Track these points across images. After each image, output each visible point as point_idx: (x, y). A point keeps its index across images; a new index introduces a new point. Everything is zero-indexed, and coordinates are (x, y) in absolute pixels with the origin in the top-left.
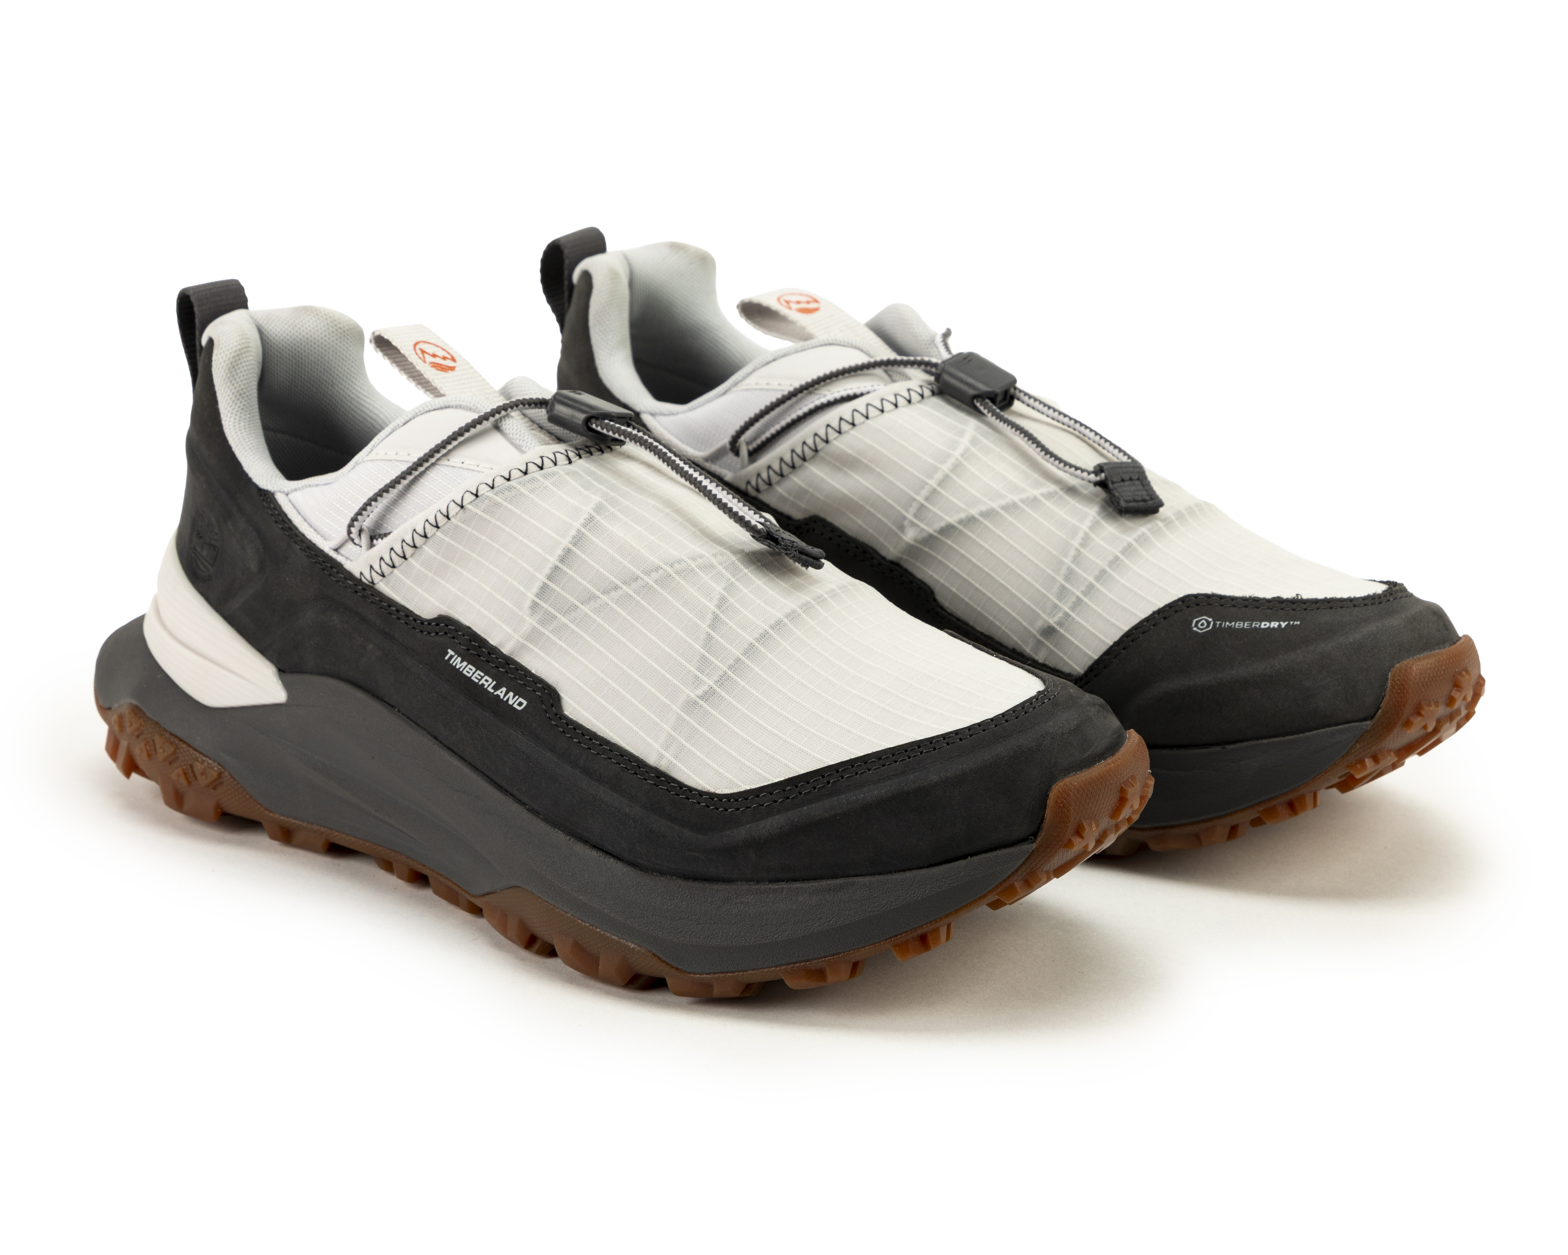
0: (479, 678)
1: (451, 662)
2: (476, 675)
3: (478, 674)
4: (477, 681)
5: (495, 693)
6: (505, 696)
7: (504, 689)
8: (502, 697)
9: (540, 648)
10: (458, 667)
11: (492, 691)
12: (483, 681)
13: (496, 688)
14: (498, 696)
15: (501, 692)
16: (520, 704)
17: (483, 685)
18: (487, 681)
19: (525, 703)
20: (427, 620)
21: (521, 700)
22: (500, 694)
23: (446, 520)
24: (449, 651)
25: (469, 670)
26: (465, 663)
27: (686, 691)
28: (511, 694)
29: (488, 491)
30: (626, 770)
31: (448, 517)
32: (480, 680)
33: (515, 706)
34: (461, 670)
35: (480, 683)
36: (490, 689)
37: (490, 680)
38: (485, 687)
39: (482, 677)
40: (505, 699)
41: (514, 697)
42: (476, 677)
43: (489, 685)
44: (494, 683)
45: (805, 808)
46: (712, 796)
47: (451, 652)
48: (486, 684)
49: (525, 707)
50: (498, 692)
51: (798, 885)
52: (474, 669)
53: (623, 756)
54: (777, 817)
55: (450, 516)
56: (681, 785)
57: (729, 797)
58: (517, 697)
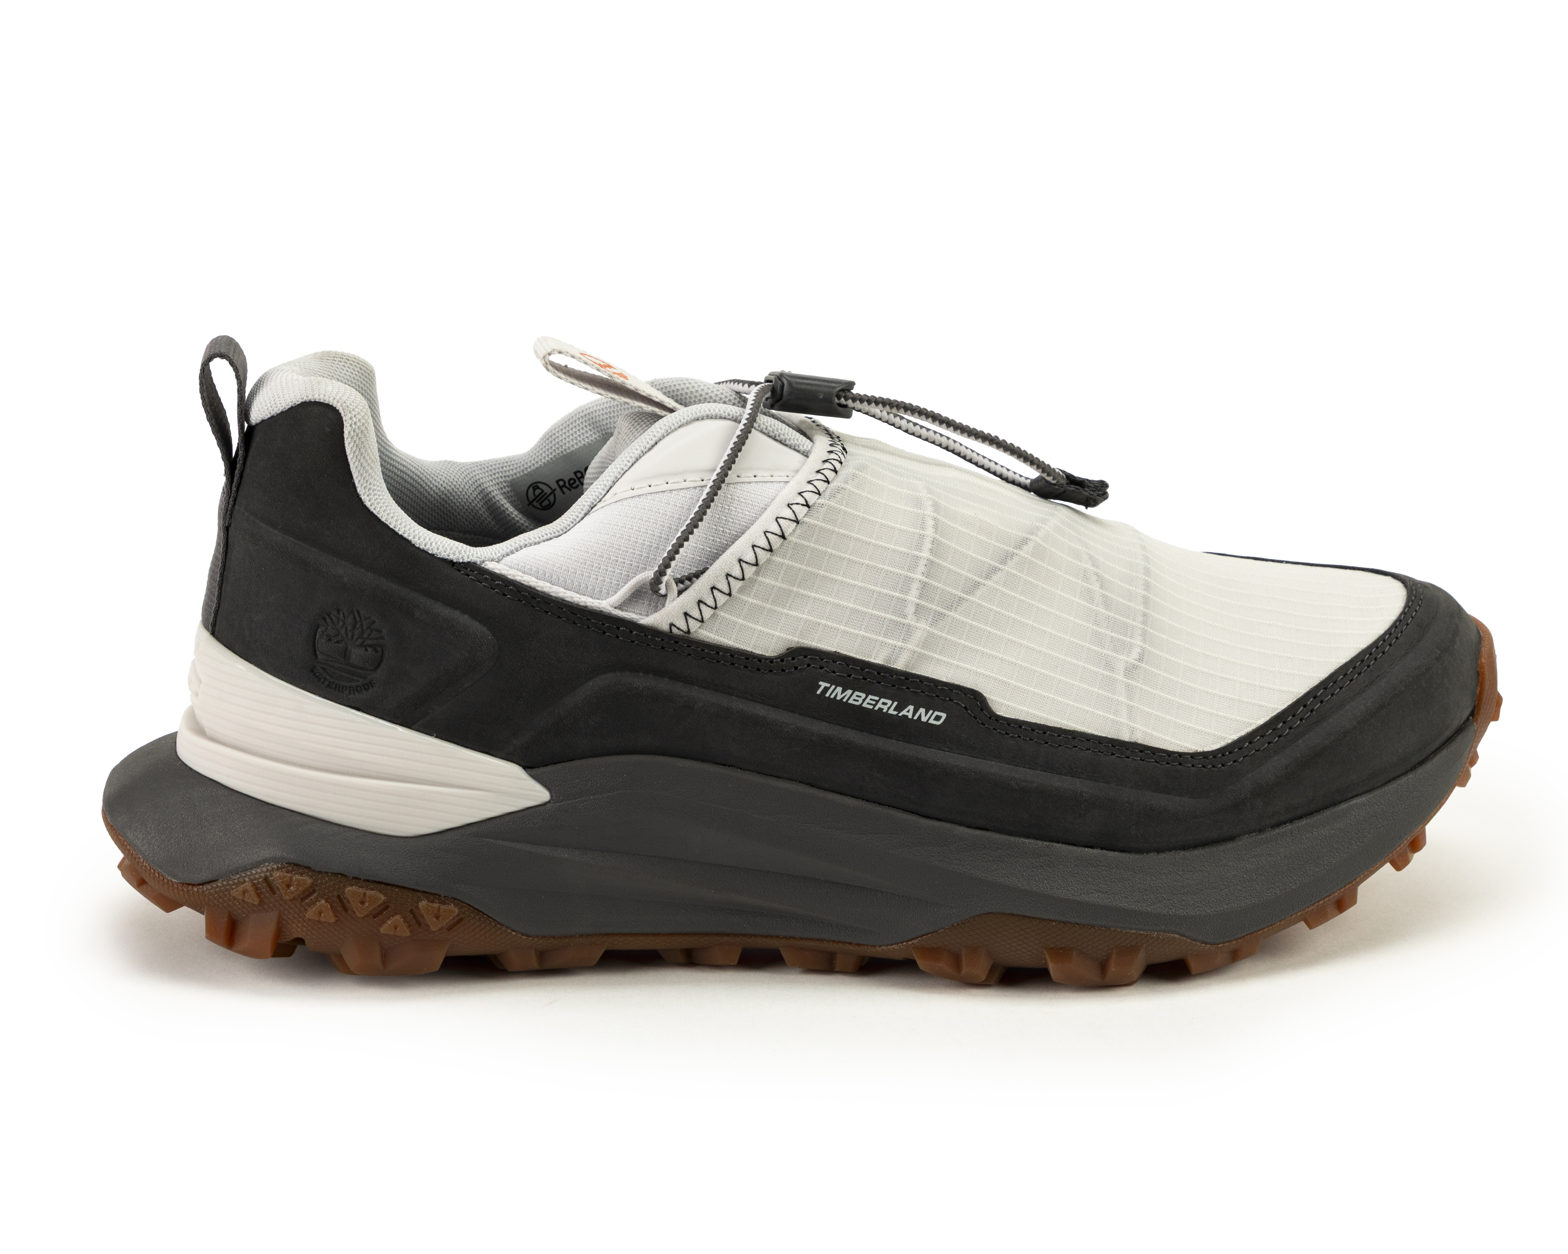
0: (874, 703)
1: (827, 695)
2: (868, 700)
3: (871, 699)
4: (871, 707)
5: (900, 715)
6: (914, 715)
7: (911, 708)
8: (910, 717)
9: (941, 653)
10: (839, 698)
11: (895, 713)
12: (879, 705)
13: (899, 709)
14: (905, 717)
15: (908, 712)
16: (938, 718)
17: (881, 709)
18: (884, 704)
19: (944, 716)
20: (777, 658)
21: (936, 713)
22: (906, 714)
23: (781, 540)
24: (821, 683)
25: (857, 698)
26: (849, 692)
27: (1121, 657)
28: (922, 711)
29: (818, 499)
30: (1099, 753)
31: (783, 537)
32: (875, 705)
33: (932, 721)
34: (845, 700)
35: (876, 708)
36: (891, 712)
37: (889, 702)
38: (885, 711)
39: (877, 702)
40: (915, 718)
41: (926, 713)
42: (868, 703)
43: (889, 708)
44: (896, 703)
45: (1300, 741)
46: (1205, 755)
47: (823, 685)
48: (885, 708)
49: (945, 719)
50: (904, 712)
51: (1303, 822)
52: (863, 695)
53: (1089, 740)
54: (1276, 758)
55: (786, 535)
56: (1169, 754)
57: (1222, 751)
58: (931, 712)
